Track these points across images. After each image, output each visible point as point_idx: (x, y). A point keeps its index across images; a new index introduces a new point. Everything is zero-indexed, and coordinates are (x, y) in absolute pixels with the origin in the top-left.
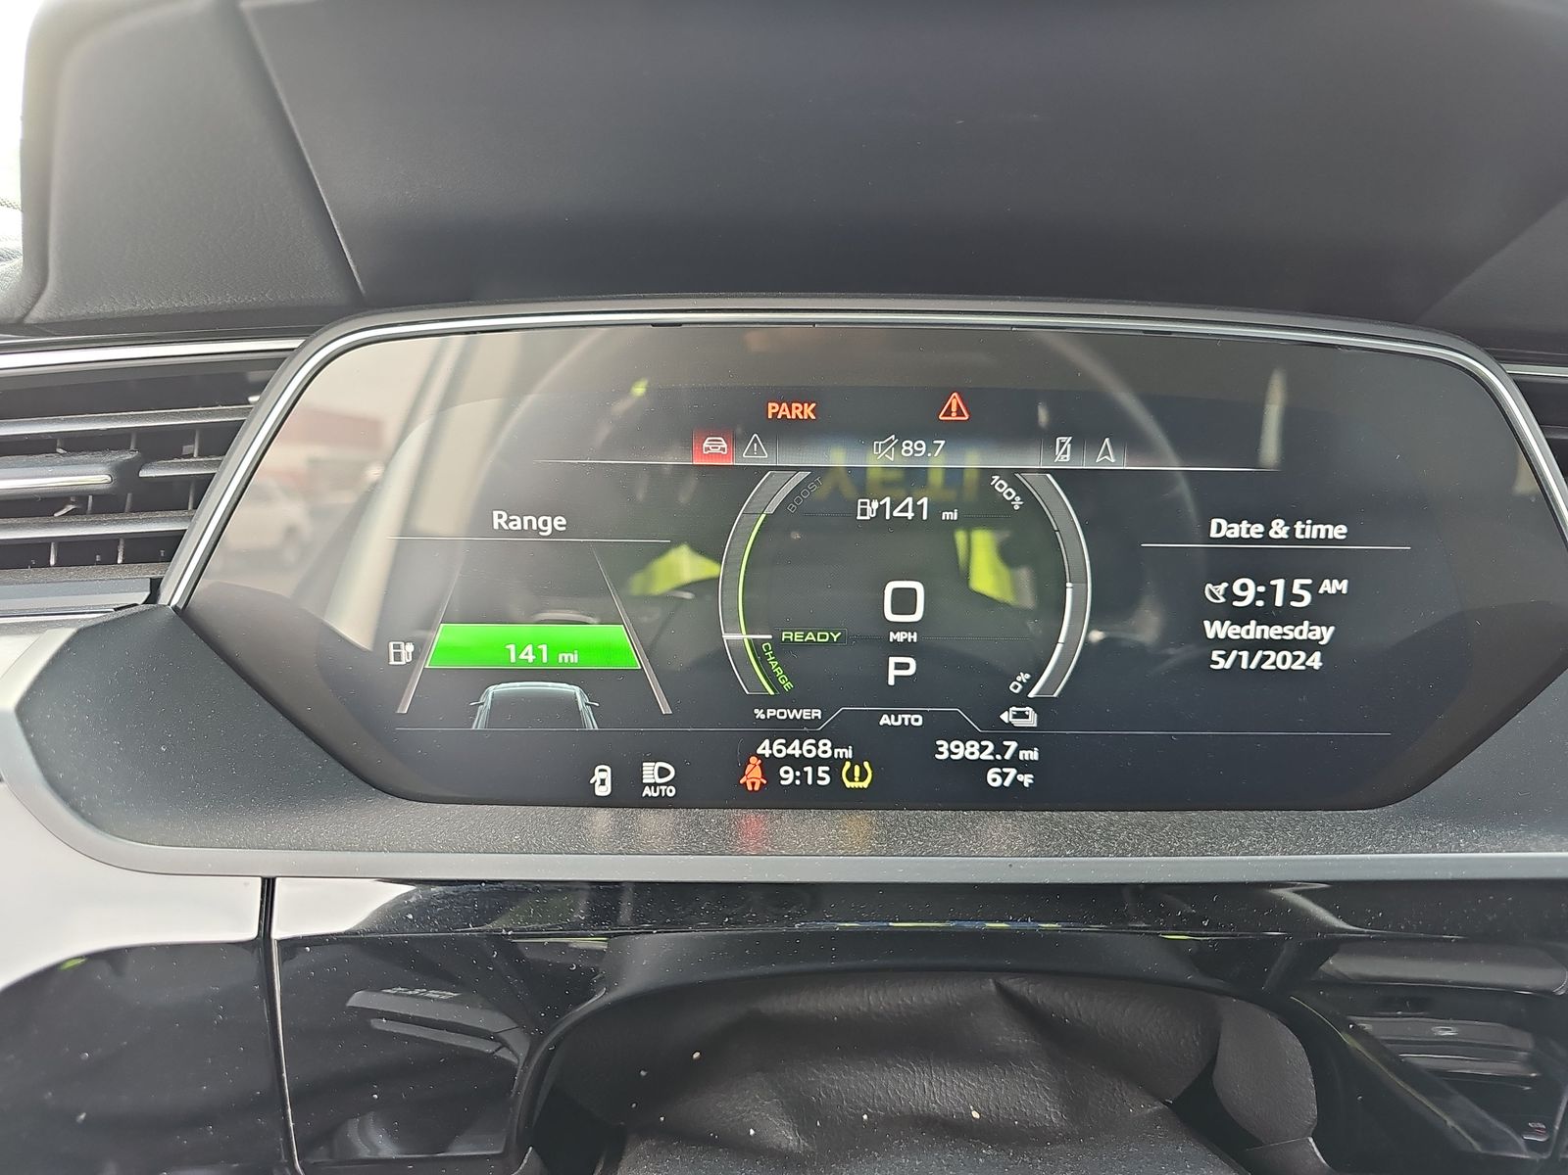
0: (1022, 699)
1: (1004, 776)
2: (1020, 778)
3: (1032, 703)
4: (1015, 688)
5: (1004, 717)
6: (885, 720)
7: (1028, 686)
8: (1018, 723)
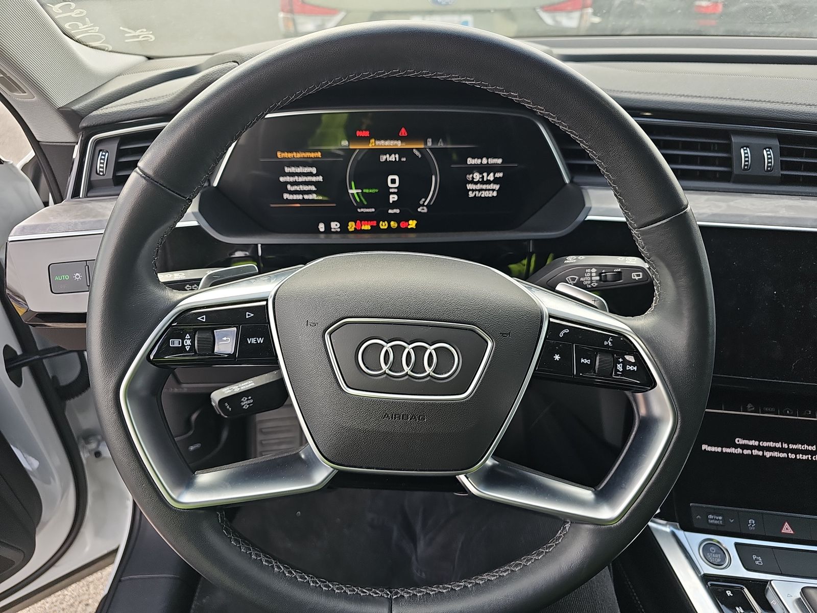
0: (423, 205)
3: (425, 206)
4: (421, 202)
5: (419, 209)
6: (390, 211)
7: (424, 202)
8: (423, 211)
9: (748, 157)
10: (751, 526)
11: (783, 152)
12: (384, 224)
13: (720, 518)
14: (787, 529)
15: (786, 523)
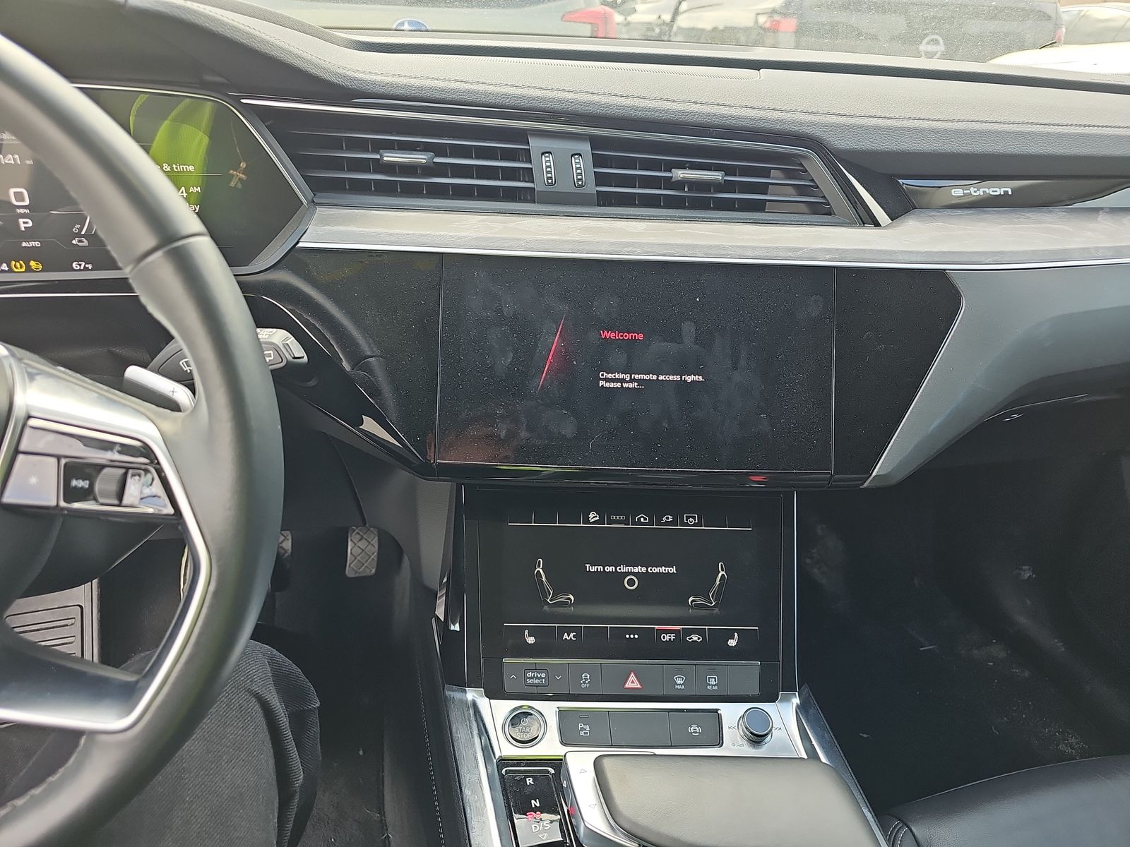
0: (79, 235)
1: (80, 265)
2: (87, 266)
3: (83, 236)
4: (75, 230)
5: (74, 242)
6: (24, 244)
7: (81, 229)
8: (80, 244)
9: (550, 167)
10: (584, 683)
11: (598, 161)
12: (18, 264)
13: (543, 675)
14: (633, 682)
15: (632, 675)
